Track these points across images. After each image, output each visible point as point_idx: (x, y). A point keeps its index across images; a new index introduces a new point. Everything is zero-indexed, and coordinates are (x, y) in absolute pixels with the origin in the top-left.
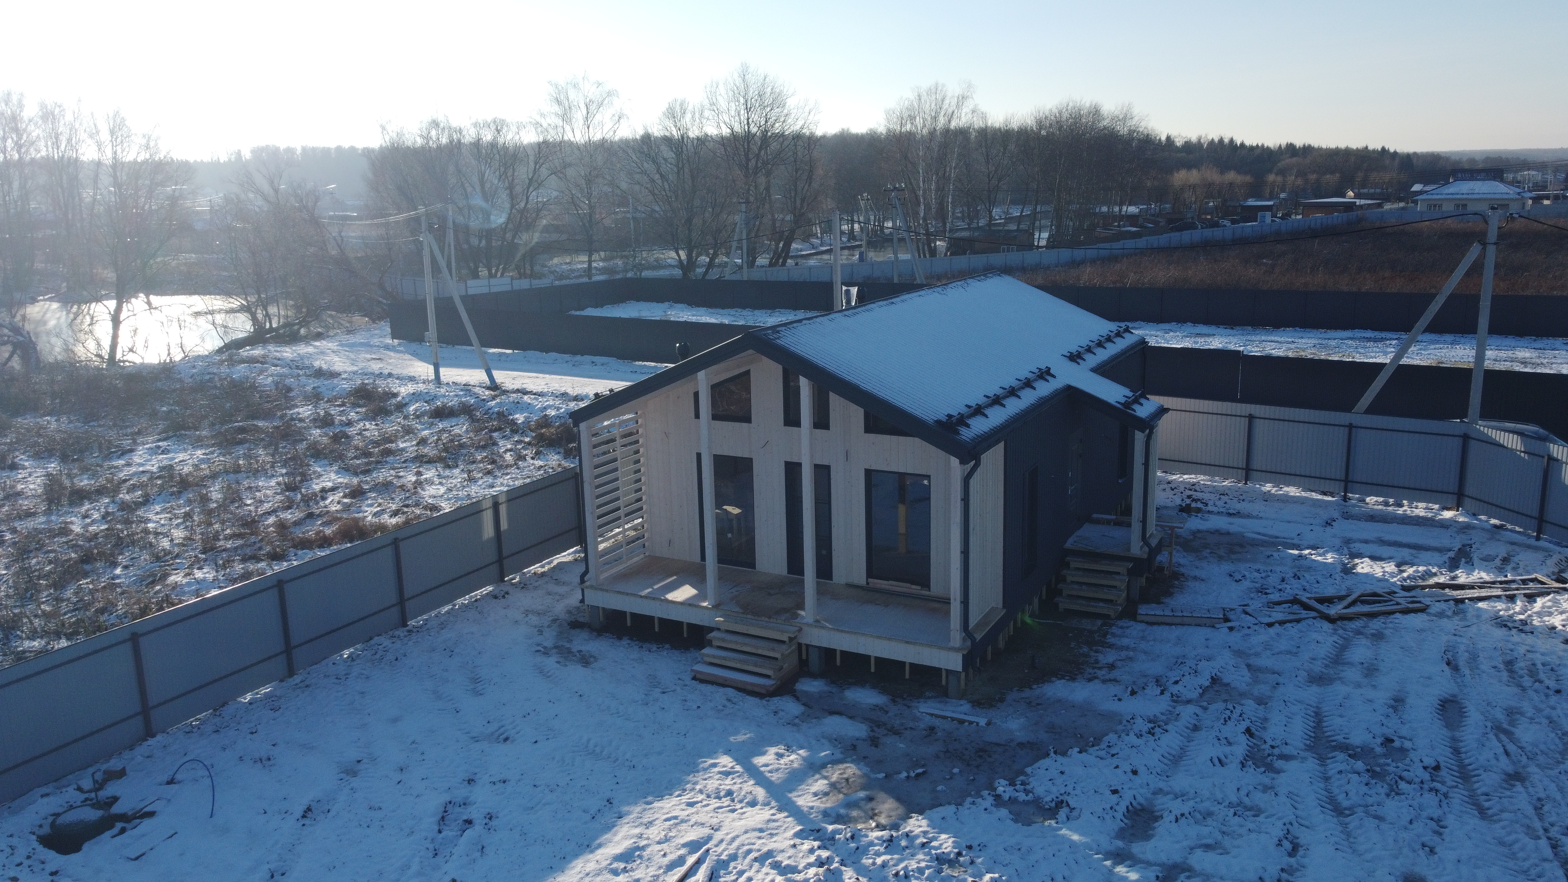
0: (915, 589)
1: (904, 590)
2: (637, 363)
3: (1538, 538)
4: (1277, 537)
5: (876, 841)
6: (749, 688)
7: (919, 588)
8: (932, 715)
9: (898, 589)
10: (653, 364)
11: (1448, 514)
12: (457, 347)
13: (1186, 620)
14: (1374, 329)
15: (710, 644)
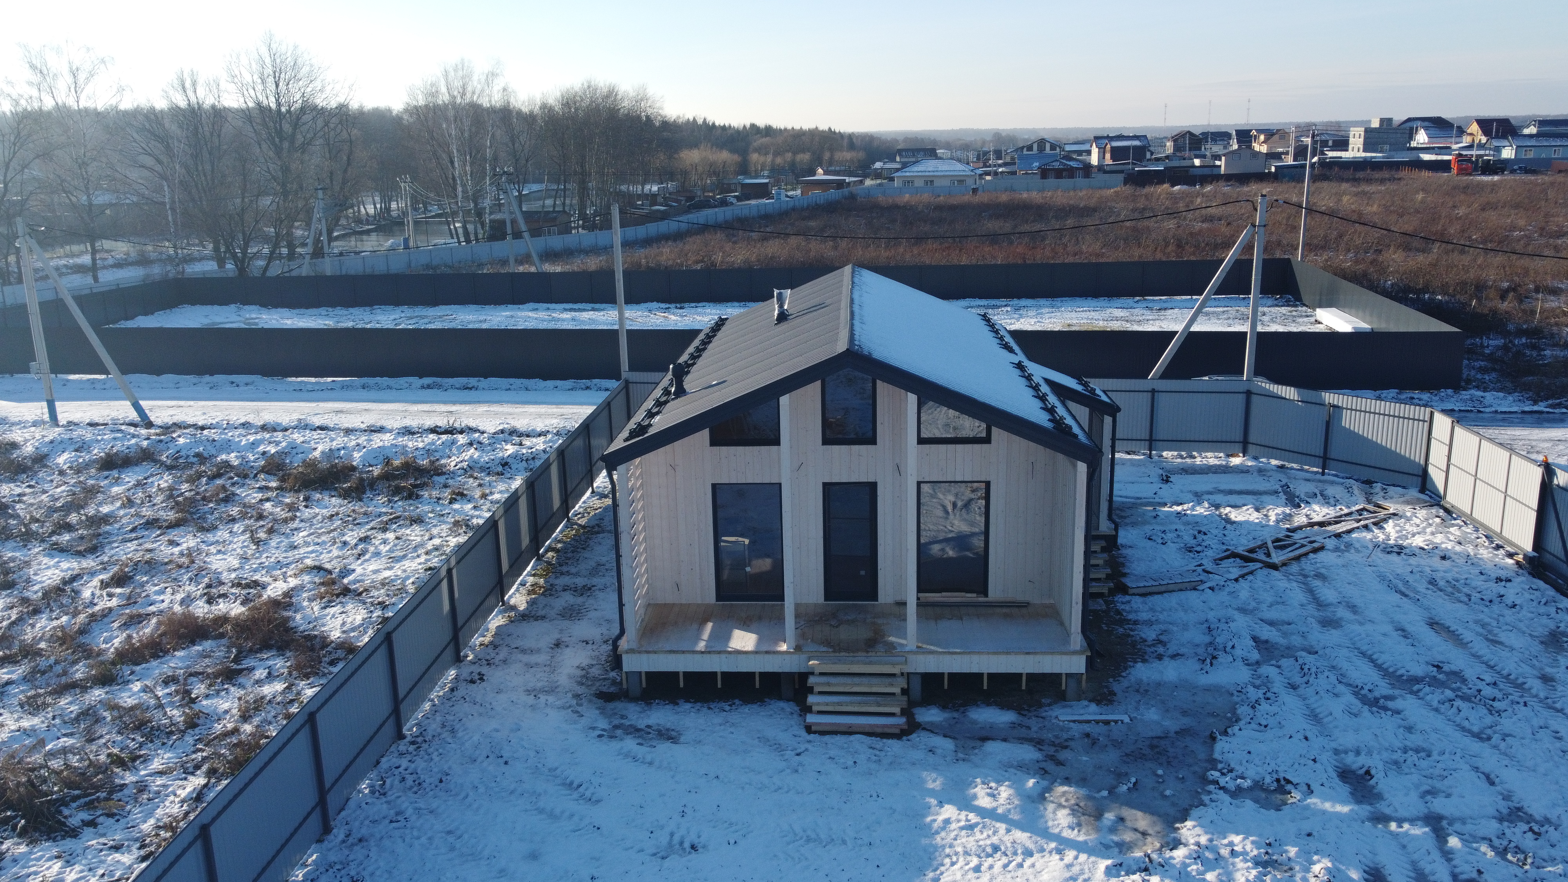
0: (971, 597)
1: (959, 600)
2: (290, 379)
3: (1323, 474)
4: (1138, 498)
5: (1188, 861)
6: (879, 730)
7: (975, 595)
8: (1074, 721)
9: (955, 600)
10: (313, 380)
11: (1236, 461)
12: (16, 376)
13: (1171, 587)
14: (981, 297)
15: (811, 690)
